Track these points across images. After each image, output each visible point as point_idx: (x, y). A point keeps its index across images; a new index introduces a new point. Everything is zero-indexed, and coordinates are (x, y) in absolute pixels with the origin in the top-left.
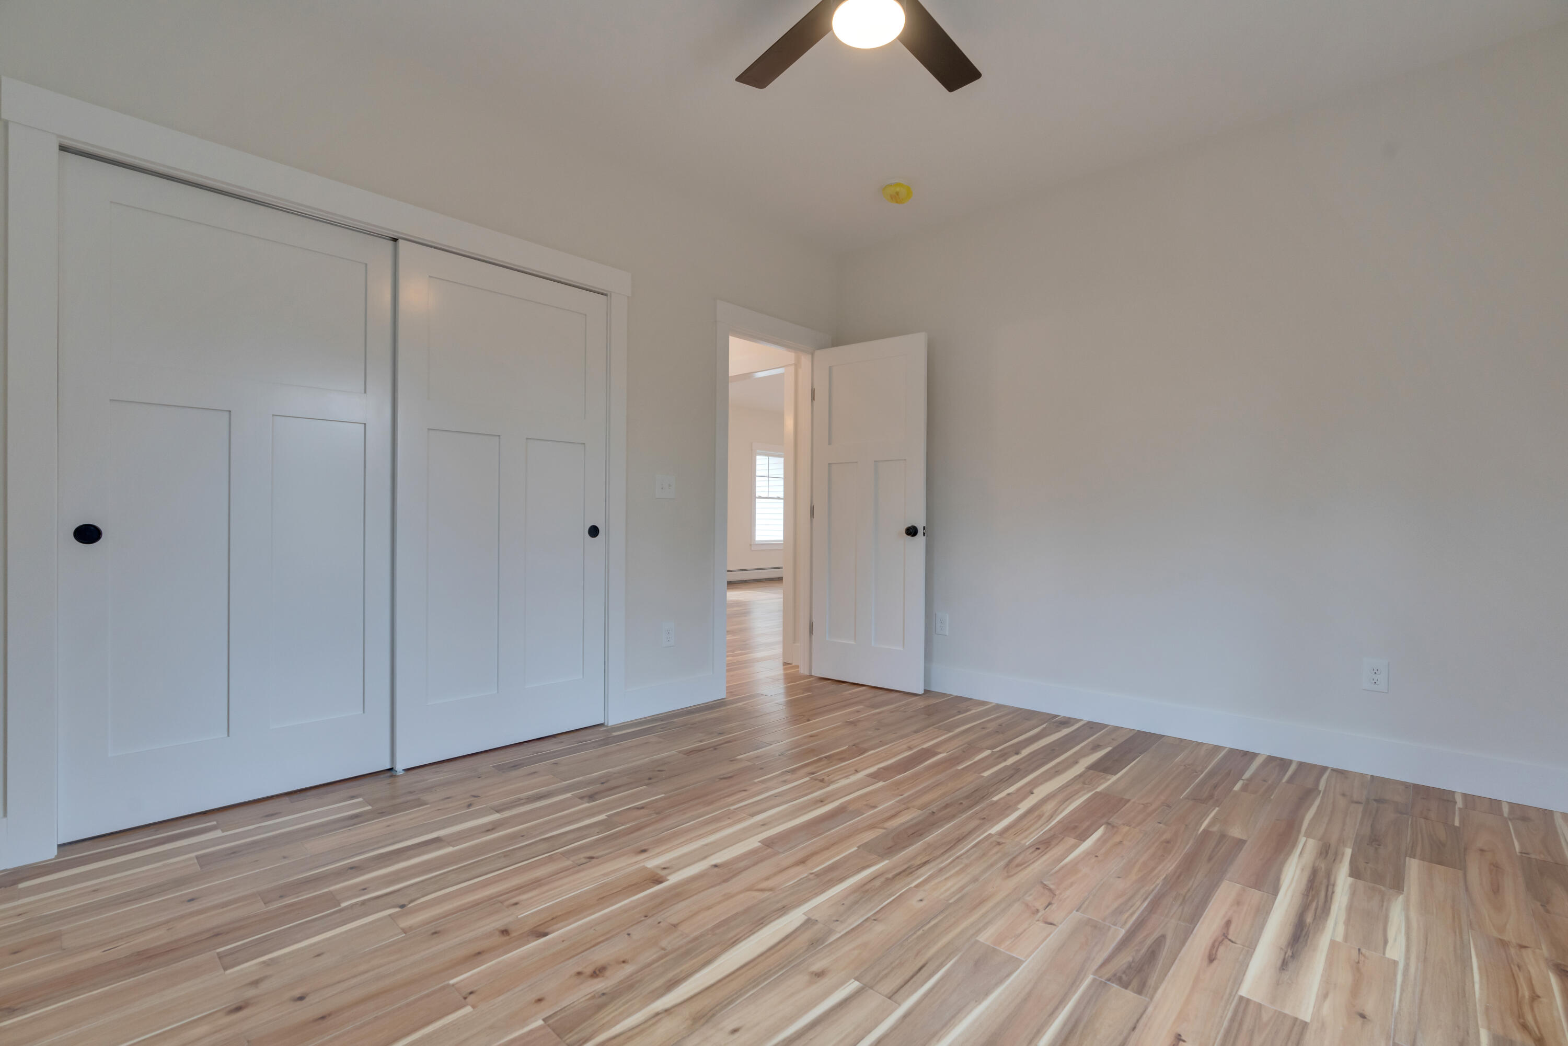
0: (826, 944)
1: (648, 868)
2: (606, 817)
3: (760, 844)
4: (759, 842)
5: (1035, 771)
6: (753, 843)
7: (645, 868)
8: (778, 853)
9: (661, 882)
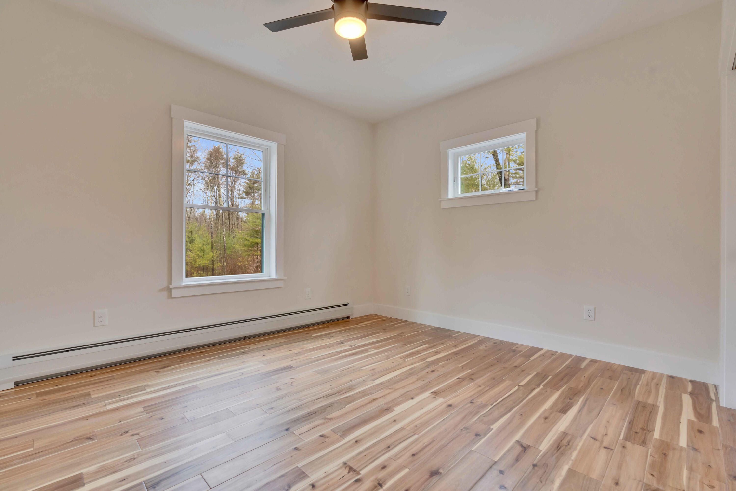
0: (368, 376)
1: (441, 398)
2: (492, 427)
3: (395, 409)
4: (395, 410)
5: (128, 488)
6: (398, 410)
7: (443, 398)
8: (385, 404)
9: (432, 392)
